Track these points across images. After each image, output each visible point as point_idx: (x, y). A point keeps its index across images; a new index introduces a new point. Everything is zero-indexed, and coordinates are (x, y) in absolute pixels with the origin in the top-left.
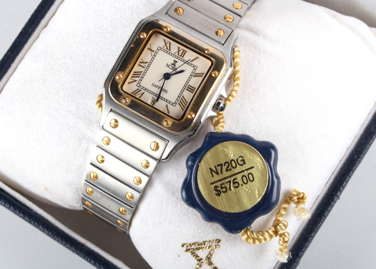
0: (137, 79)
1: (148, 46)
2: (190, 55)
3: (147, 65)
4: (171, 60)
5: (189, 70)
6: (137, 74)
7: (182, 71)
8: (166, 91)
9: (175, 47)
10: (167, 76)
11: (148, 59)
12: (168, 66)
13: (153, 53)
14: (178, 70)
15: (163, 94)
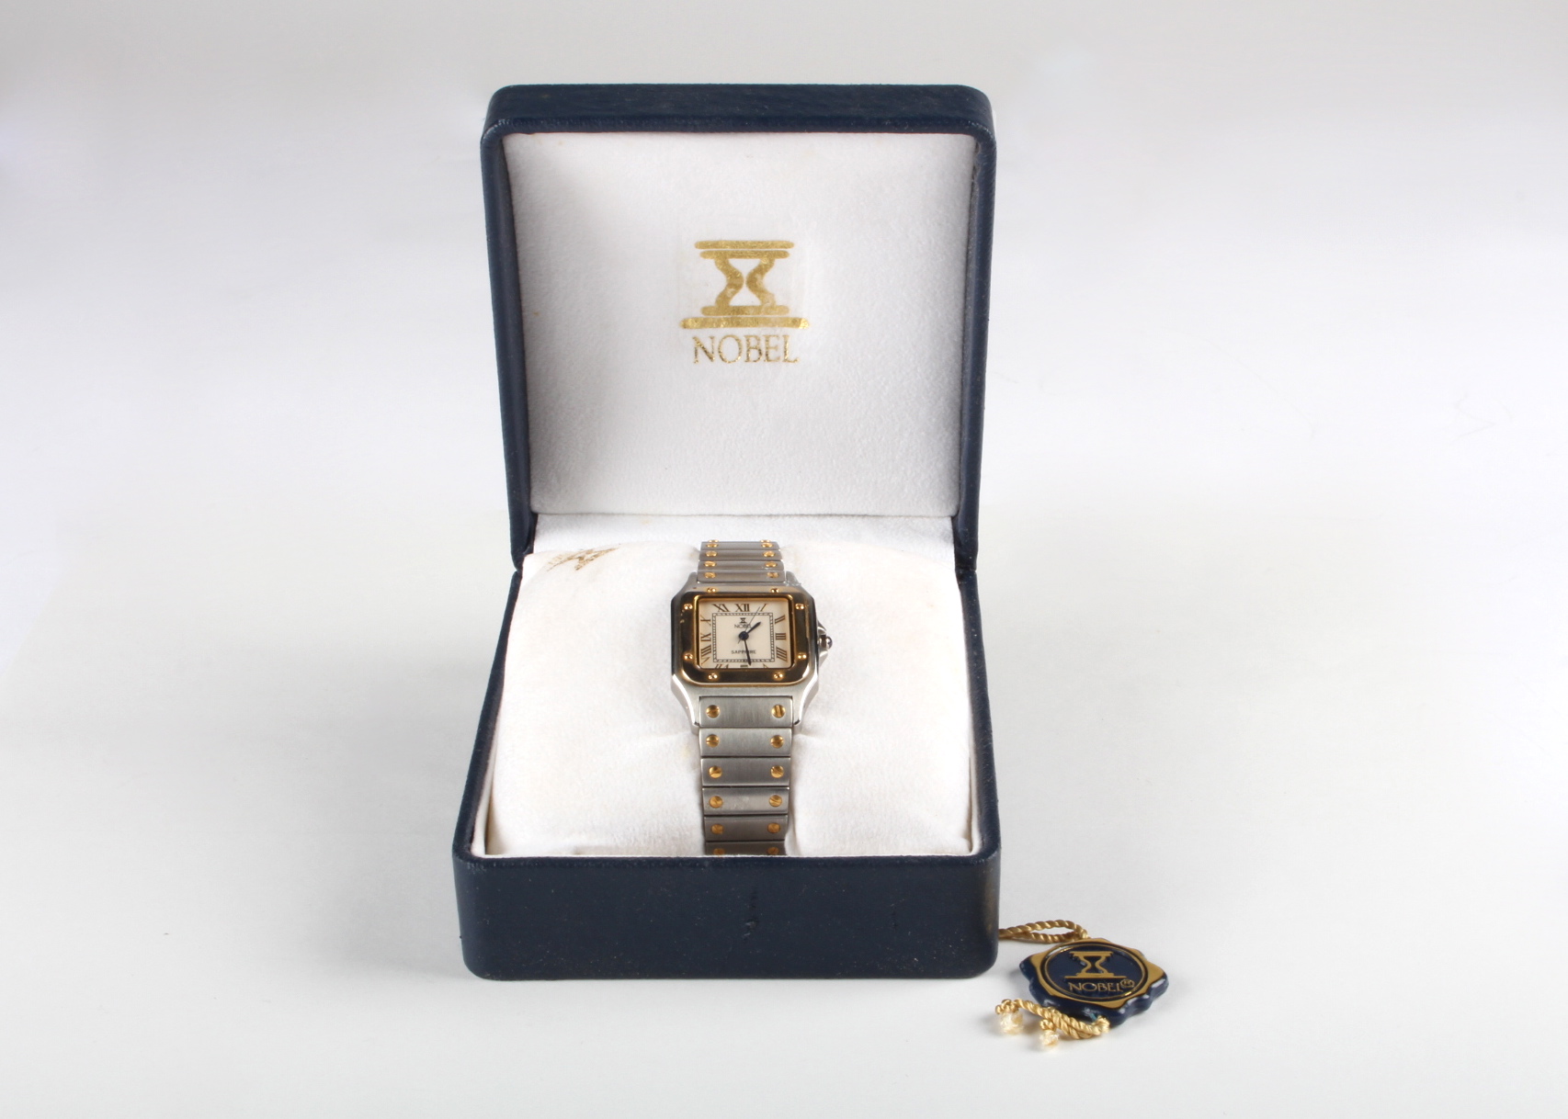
0: (711, 655)
1: (700, 618)
2: (754, 607)
3: (711, 636)
4: (737, 620)
5: (765, 621)
6: (708, 650)
7: (758, 624)
8: (753, 652)
9: (732, 607)
10: (744, 636)
11: (710, 630)
12: (738, 627)
13: (711, 623)
14: (752, 625)
15: (752, 656)
